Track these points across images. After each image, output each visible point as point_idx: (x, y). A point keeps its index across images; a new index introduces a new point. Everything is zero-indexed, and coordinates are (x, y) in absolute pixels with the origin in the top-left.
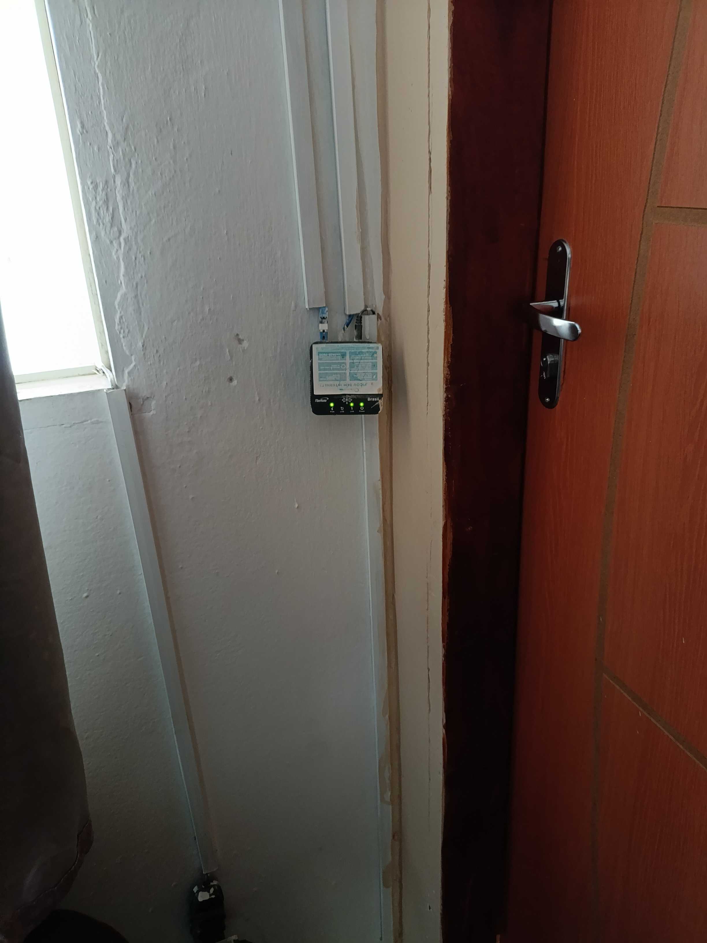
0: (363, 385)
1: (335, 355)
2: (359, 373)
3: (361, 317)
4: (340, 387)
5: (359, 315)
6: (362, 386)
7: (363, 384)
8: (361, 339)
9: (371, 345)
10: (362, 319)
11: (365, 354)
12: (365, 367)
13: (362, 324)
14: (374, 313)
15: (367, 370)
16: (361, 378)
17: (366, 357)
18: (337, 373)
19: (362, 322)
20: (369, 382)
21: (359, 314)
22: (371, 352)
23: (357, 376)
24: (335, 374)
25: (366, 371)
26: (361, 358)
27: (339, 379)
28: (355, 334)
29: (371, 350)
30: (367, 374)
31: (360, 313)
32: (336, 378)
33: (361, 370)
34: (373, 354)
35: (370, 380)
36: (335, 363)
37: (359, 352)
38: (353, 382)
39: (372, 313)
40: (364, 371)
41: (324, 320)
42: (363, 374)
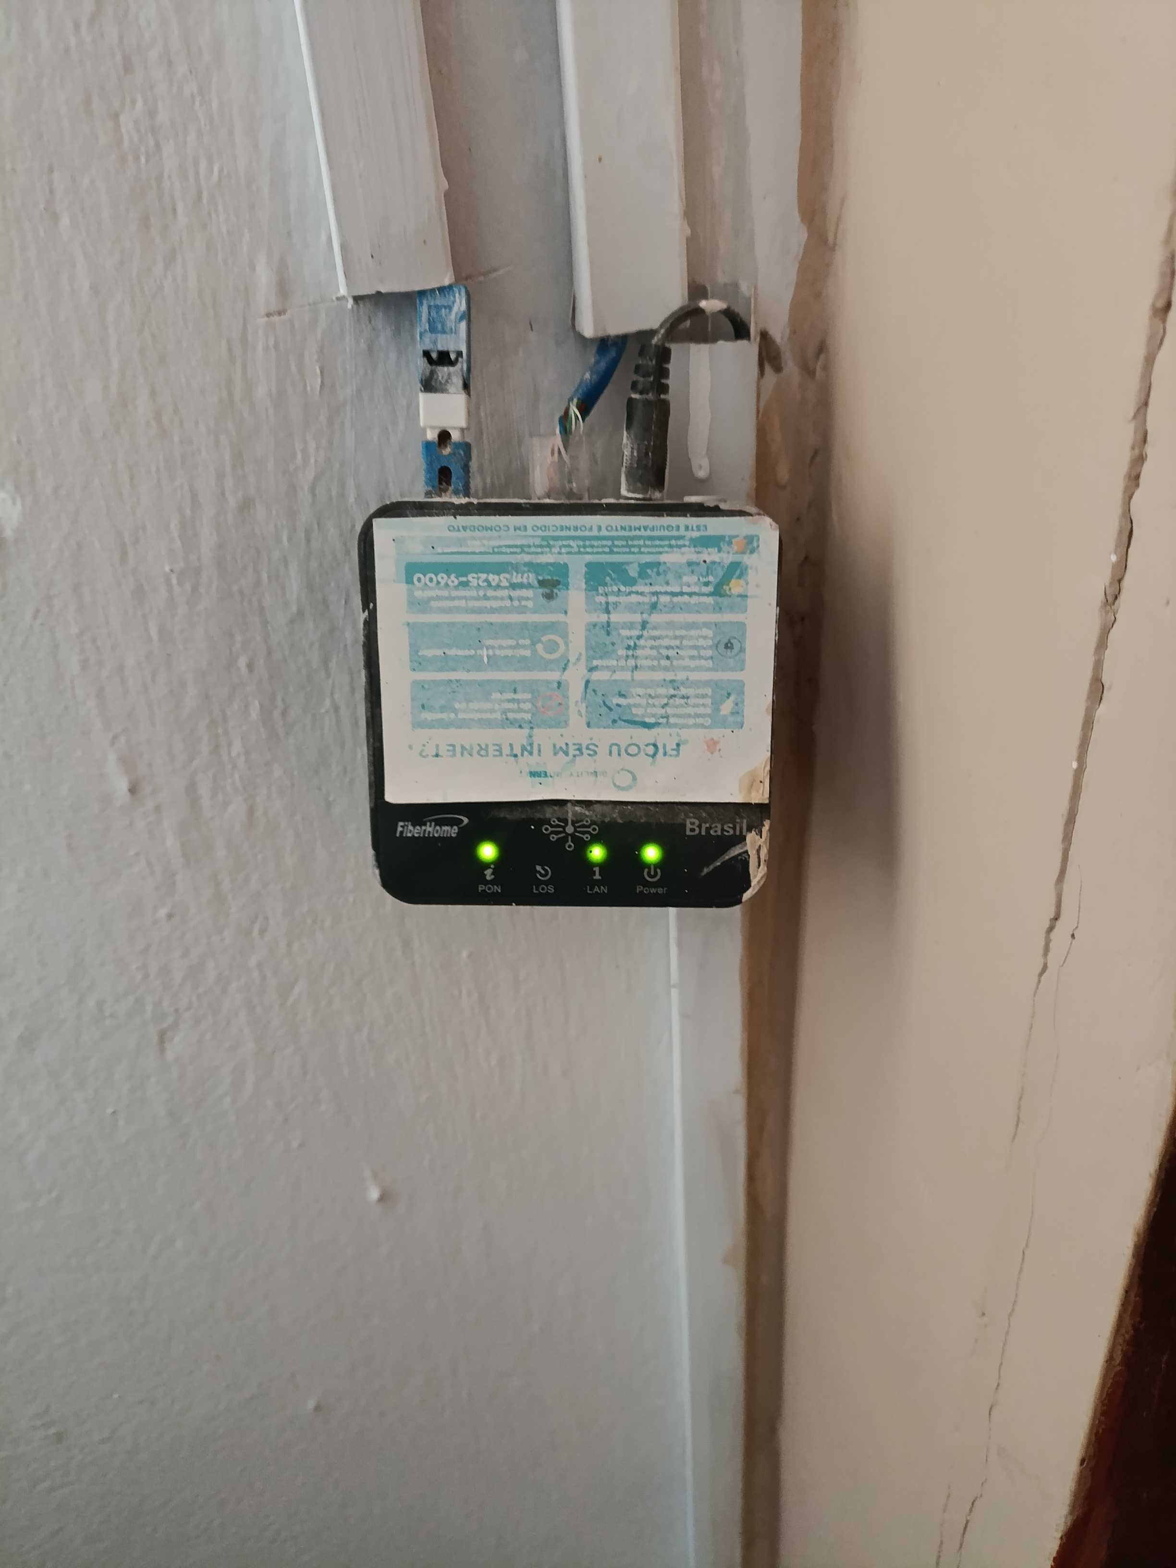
0: (661, 751)
1: (505, 583)
2: (642, 684)
3: (664, 355)
4: (531, 762)
5: (655, 341)
6: (654, 756)
7: (660, 746)
8: (659, 482)
9: (714, 525)
10: (673, 366)
11: (679, 576)
12: (671, 653)
13: (672, 397)
14: (740, 331)
15: (686, 668)
16: (649, 710)
17: (682, 594)
18: (514, 682)
19: (672, 381)
20: (695, 737)
21: (652, 333)
22: (710, 567)
23: (630, 701)
24: (502, 687)
25: (681, 676)
26: (654, 599)
27: (528, 717)
28: (627, 453)
29: (711, 555)
30: (683, 691)
31: (661, 326)
32: (512, 711)
33: (652, 668)
34: (726, 580)
35: (702, 726)
36: (506, 626)
37: (644, 570)
38: (605, 736)
39: (729, 327)
40: (670, 676)
41: (443, 371)
42: (662, 691)
